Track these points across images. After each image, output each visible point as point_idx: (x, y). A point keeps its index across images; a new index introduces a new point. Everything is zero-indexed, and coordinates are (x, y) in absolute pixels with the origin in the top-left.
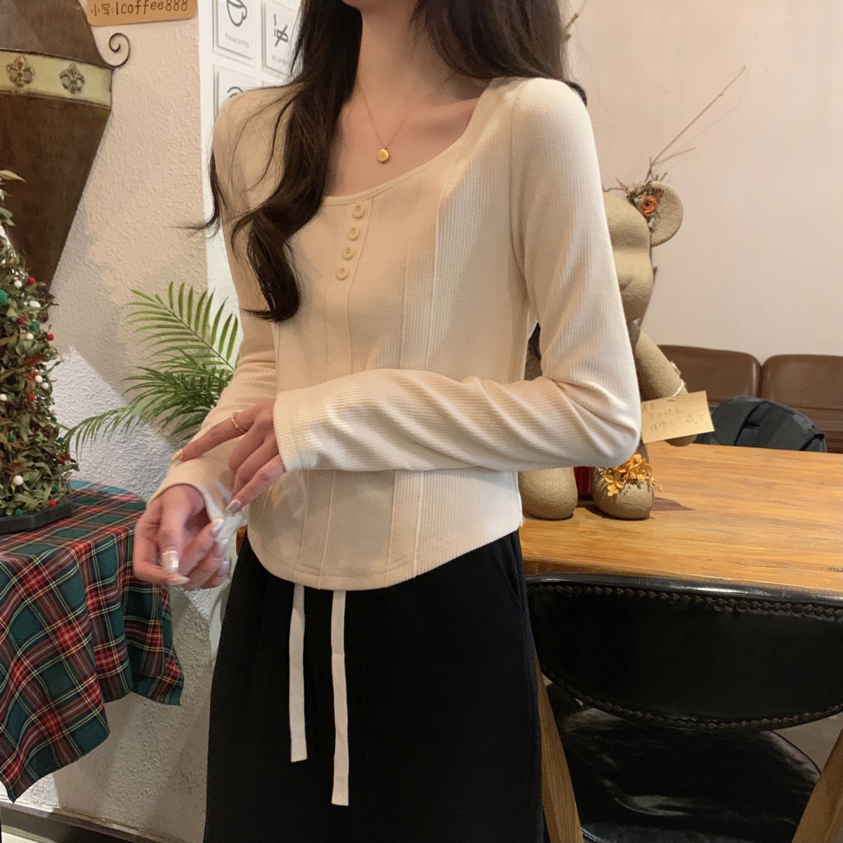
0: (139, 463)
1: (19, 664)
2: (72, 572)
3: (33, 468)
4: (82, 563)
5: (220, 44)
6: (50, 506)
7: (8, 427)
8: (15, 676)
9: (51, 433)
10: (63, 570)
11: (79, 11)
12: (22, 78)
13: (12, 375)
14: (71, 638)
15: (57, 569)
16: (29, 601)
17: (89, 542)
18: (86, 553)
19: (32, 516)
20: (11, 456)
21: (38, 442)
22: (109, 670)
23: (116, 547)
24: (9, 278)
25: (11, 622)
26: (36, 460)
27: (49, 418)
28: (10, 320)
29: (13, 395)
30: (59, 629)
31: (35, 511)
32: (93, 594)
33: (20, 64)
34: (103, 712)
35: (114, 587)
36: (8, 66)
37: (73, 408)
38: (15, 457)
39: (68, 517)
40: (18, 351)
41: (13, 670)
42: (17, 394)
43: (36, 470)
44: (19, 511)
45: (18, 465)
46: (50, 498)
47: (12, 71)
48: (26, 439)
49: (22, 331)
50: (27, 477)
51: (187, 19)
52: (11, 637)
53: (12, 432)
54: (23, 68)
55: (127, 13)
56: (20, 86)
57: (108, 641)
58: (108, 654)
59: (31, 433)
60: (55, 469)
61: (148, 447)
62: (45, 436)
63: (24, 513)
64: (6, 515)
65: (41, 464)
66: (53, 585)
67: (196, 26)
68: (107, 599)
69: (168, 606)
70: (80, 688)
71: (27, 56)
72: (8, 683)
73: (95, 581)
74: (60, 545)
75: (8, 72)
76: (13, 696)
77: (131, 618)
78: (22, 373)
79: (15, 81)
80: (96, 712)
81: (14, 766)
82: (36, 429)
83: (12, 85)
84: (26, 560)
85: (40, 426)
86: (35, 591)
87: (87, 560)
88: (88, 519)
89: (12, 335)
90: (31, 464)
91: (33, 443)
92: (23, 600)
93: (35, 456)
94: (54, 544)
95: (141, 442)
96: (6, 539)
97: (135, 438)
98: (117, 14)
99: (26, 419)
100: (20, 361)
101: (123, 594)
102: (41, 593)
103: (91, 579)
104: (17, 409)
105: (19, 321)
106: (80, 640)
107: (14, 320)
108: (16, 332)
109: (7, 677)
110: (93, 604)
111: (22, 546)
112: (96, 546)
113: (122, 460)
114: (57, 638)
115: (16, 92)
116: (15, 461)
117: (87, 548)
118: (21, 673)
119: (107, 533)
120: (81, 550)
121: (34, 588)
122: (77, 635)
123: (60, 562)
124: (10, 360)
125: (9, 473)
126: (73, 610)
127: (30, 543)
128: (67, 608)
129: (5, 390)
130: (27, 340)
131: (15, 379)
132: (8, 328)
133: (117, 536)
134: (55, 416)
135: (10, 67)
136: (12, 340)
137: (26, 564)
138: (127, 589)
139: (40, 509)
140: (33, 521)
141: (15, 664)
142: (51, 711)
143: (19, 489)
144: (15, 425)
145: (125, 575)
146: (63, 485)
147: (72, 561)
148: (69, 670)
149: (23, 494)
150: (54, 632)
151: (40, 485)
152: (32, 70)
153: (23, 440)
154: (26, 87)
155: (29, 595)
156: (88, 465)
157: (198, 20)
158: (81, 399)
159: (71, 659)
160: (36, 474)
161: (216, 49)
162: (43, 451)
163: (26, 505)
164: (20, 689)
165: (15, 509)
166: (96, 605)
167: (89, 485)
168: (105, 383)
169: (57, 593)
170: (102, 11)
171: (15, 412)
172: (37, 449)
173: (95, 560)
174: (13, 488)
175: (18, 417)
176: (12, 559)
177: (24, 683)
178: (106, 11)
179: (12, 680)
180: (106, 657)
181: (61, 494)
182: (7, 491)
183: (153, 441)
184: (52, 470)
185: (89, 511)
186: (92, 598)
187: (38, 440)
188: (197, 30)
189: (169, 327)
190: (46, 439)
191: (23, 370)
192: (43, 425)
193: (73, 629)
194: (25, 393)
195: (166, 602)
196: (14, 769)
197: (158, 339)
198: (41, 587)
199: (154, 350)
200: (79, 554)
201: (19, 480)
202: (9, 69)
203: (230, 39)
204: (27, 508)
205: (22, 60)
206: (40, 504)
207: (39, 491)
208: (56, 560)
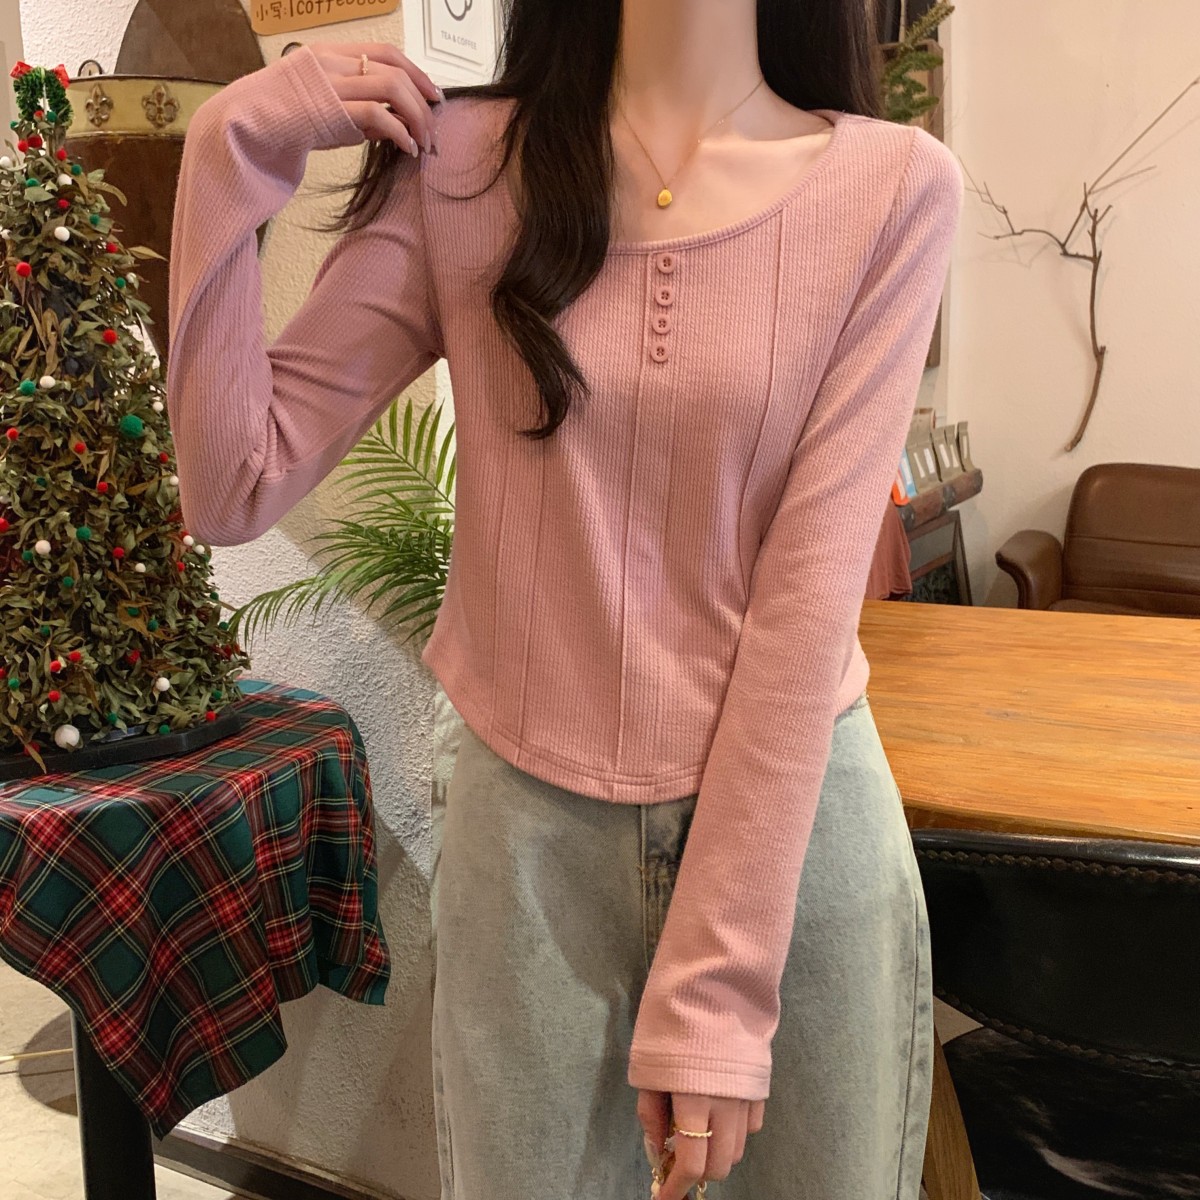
0: (339, 655)
1: (163, 947)
2: (237, 814)
3: (185, 666)
4: (250, 802)
5: (434, 45)
6: (209, 719)
7: (148, 609)
8: (158, 964)
9: (209, 616)
10: (223, 812)
11: (240, 15)
12: (162, 115)
13: (154, 534)
14: (234, 910)
15: (214, 813)
16: (175, 857)
17: (260, 772)
18: (255, 788)
19: (183, 735)
20: (153, 650)
21: (192, 629)
22: (287, 955)
23: (299, 779)
24: (145, 398)
25: (152, 888)
26: (190, 654)
27: (207, 595)
28: (149, 457)
29: (155, 563)
30: (218, 897)
31: (187, 726)
32: (266, 846)
33: (160, 95)
34: (277, 1018)
35: (295, 836)
36: (144, 99)
37: (246, 579)
38: (159, 651)
39: (235, 735)
40: (159, 501)
41: (155, 956)
42: (160, 561)
43: (189, 669)
44: (166, 728)
45: (165, 661)
46: (209, 708)
47: (149, 106)
48: (173, 625)
49: (164, 473)
50: (176, 679)
51: (388, 14)
52: (152, 909)
53: (154, 617)
54: (164, 101)
55: (305, 13)
56: (160, 126)
57: (285, 914)
58: (285, 933)
59: (180, 617)
60: (217, 666)
61: (352, 632)
62: (200, 620)
63: (171, 731)
64: (148, 734)
65: (196, 660)
66: (209, 835)
67: (400, 22)
68: (284, 854)
69: (372, 861)
70: (246, 983)
71: (169, 84)
72: (148, 975)
73: (268, 828)
74: (219, 777)
75: (144, 107)
76: (157, 991)
77: (319, 879)
78: (167, 532)
79: (152, 119)
80: (268, 1017)
81: (160, 1089)
82: (189, 612)
83: (148, 125)
84: (170, 799)
85: (194, 608)
86: (184, 843)
87: (256, 798)
88: (262, 737)
89: (152, 478)
90: (183, 659)
91: (183, 631)
92: (167, 857)
93: (188, 648)
94: (212, 775)
95: (343, 626)
96: (146, 768)
97: (334, 620)
98: (292, 15)
99: (173, 596)
100: (163, 516)
101: (309, 845)
102: (192, 845)
103: (263, 826)
104: (161, 584)
105: (161, 459)
106: (245, 914)
107: (154, 457)
108: (157, 475)
109: (148, 963)
110: (265, 861)
111: (166, 778)
112: (270, 778)
113: (315, 651)
114: (215, 910)
115: (155, 135)
116: (159, 657)
117: (257, 781)
118: (168, 959)
119: (287, 758)
120: (248, 784)
121: (182, 839)
122: (241, 906)
123: (219, 802)
124: (150, 514)
125: (150, 673)
126: (236, 871)
127: (178, 773)
128: (227, 868)
129: (144, 558)
130: (170, 485)
131: (157, 542)
132: (147, 470)
133: (301, 763)
134: (216, 591)
135: (147, 101)
136: (152, 486)
137: (171, 806)
138: (314, 838)
139: (194, 723)
140: (184, 743)
141: (159, 947)
142: (209, 1013)
143: (165, 696)
144: (158, 606)
145: (312, 818)
146: (228, 689)
147: (235, 800)
148: (231, 956)
149: (170, 704)
150: (211, 901)
151: (196, 690)
152: (176, 104)
153: (169, 627)
154: (169, 127)
155: (177, 849)
156: (268, 658)
157: (402, 15)
158: (257, 565)
159: (234, 941)
160: (190, 674)
161: (430, 53)
162: (199, 642)
163: (174, 720)
164: (166, 981)
165: (160, 725)
166: (269, 863)
167: (270, 686)
168: (289, 543)
169: (214, 846)
170: (271, 12)
171: (158, 587)
172: (191, 640)
173: (268, 798)
174: (157, 696)
175: (163, 594)
176: (151, 798)
177: (172, 973)
178: (276, 13)
179: (155, 970)
180: (283, 938)
181: (225, 702)
182: (148, 699)
183: (359, 625)
184: (214, 669)
185: (264, 727)
186: (263, 852)
187: (191, 626)
188: (402, 29)
189: (376, 460)
190: (202, 625)
191: (168, 527)
192: (197, 605)
193: (237, 897)
194: (171, 560)
195: (371, 854)
196: (160, 1094)
197: (362, 479)
198: (192, 838)
199: (356, 493)
200: (246, 789)
201: (164, 684)
202: (145, 103)
203: (450, 38)
204: (176, 723)
205: (163, 90)
206: (194, 716)
207: (194, 698)
208: (212, 800)
